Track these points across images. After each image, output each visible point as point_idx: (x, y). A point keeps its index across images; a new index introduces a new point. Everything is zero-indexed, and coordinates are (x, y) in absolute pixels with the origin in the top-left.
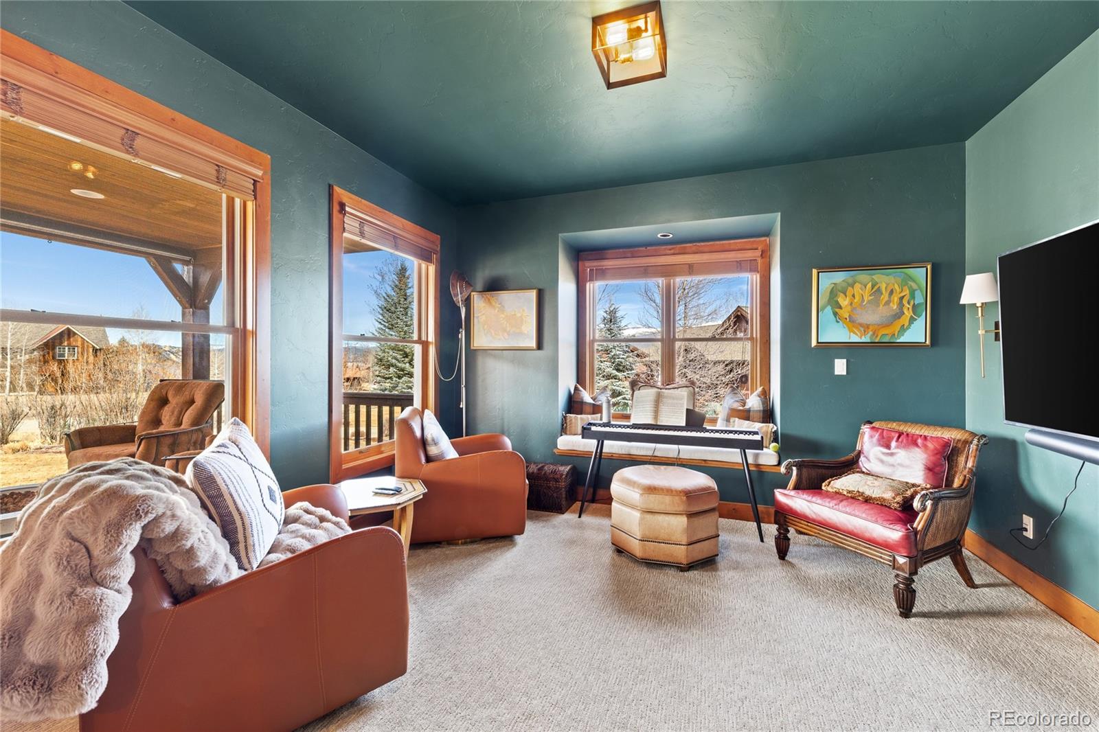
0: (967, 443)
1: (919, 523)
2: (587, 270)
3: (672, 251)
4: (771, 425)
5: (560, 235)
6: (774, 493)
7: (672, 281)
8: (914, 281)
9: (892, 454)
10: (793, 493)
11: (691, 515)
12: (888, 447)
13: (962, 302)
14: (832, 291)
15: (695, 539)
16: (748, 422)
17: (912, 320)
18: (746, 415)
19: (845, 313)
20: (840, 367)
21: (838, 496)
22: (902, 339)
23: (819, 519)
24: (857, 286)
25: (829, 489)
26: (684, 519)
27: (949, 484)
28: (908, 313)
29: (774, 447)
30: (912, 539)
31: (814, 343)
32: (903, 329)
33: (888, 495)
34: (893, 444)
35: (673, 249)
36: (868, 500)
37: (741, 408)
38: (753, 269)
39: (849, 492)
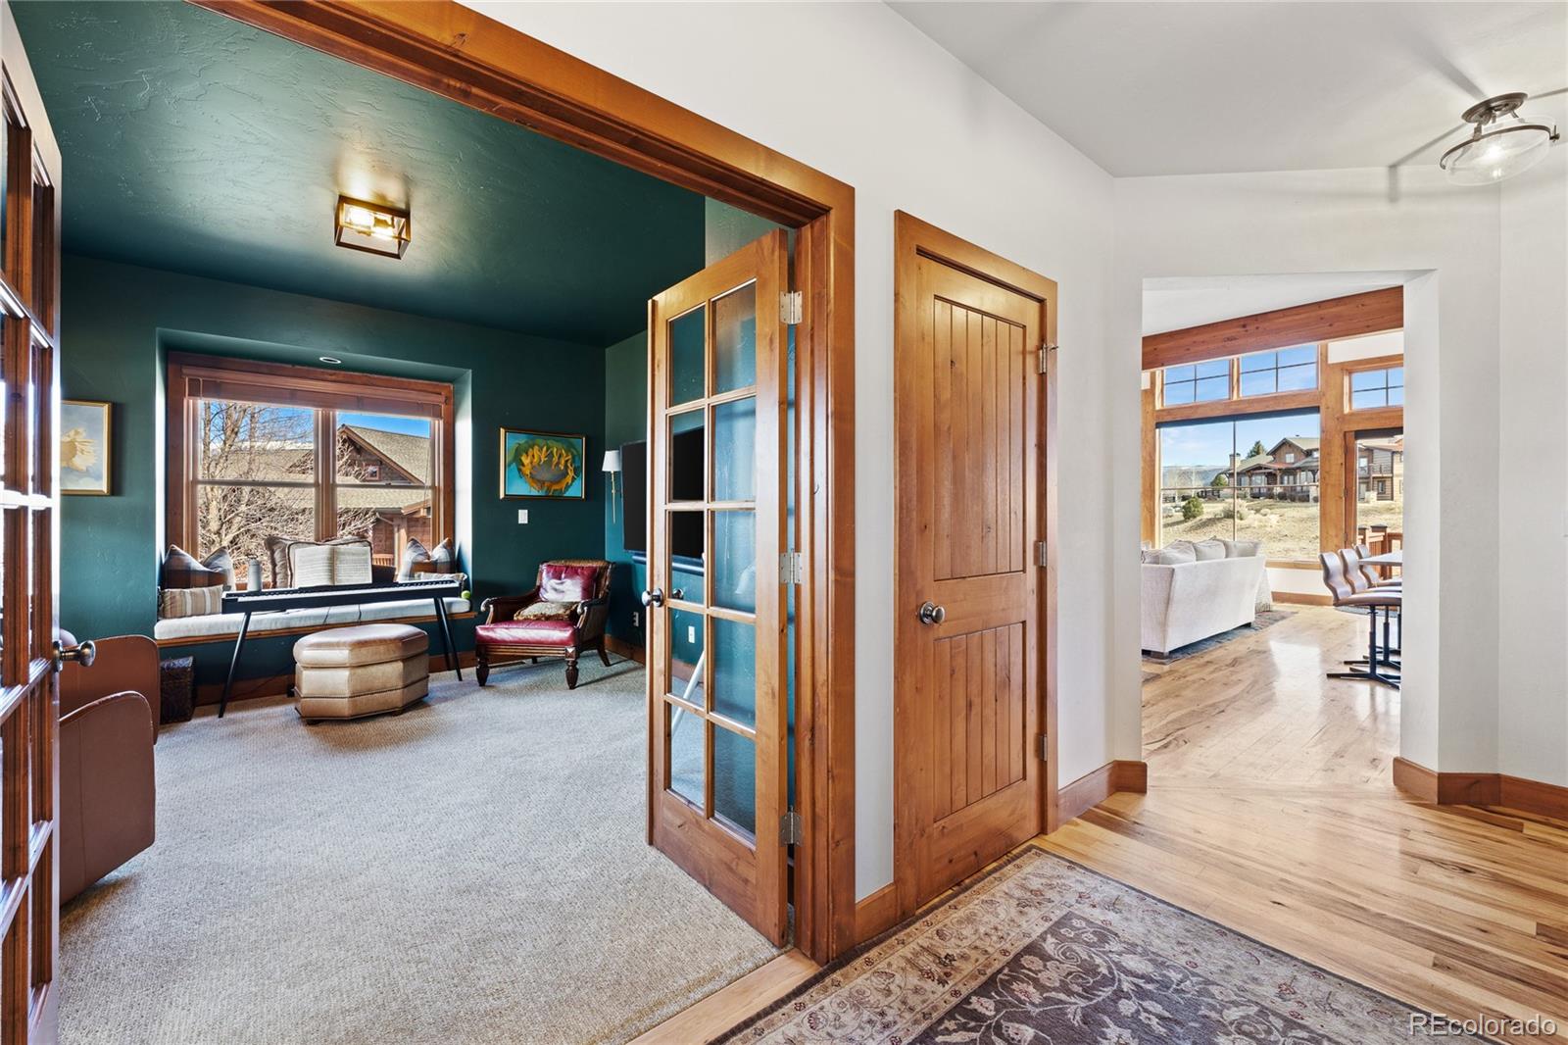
0: (606, 568)
1: (580, 624)
2: (184, 379)
3: (333, 377)
4: (462, 574)
5: (158, 329)
6: (476, 630)
7: (331, 413)
8: (575, 449)
9: (562, 583)
10: (492, 626)
11: (404, 660)
12: (560, 579)
13: (604, 469)
14: (517, 450)
15: (409, 682)
16: (435, 574)
17: (573, 479)
18: (433, 567)
19: (527, 470)
20: (523, 517)
21: (527, 620)
22: (567, 494)
23: (516, 639)
24: (536, 448)
25: (520, 618)
26: (400, 665)
27: (597, 596)
28: (571, 474)
29: (466, 594)
30: (576, 634)
31: (502, 496)
32: (568, 487)
33: (561, 612)
34: (563, 576)
35: (335, 374)
36: (548, 618)
37: (427, 561)
38: (437, 415)
39: (535, 616)
